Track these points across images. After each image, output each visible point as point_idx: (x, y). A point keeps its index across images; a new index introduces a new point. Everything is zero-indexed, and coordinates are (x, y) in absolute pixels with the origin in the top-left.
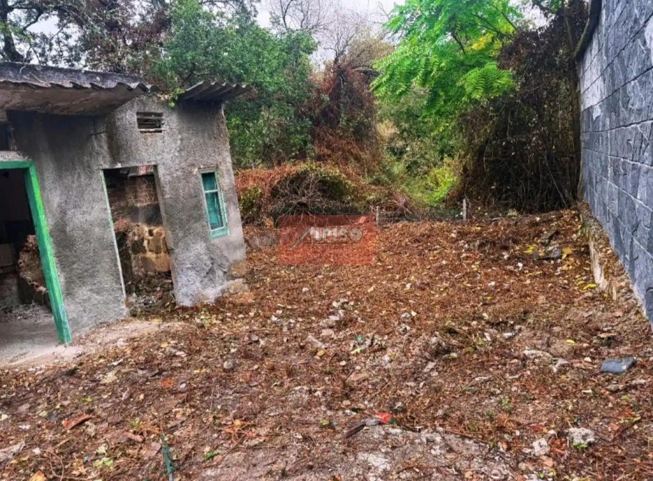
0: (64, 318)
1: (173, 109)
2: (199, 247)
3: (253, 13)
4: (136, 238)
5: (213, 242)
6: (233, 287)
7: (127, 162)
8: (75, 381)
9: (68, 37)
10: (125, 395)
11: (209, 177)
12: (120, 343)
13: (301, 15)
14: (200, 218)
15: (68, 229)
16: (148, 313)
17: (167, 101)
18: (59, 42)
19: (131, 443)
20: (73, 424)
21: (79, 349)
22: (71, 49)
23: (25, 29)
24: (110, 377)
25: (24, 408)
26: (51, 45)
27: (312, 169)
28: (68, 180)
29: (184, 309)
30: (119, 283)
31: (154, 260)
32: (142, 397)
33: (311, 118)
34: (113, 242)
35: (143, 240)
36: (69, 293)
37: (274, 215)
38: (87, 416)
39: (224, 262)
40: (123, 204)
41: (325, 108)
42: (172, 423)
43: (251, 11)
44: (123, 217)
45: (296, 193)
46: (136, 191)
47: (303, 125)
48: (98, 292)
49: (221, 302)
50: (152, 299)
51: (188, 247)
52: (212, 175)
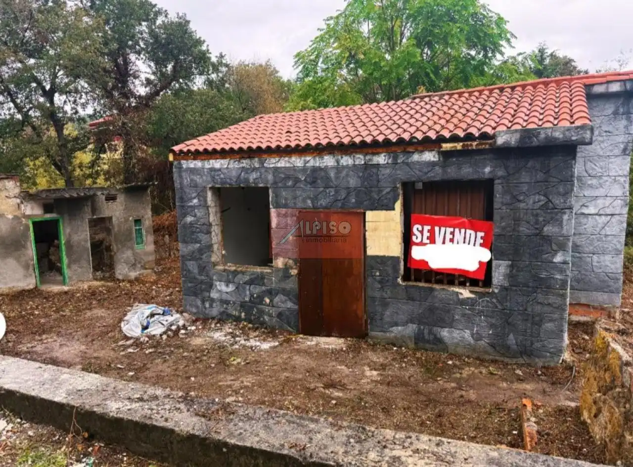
0: (66, 276)
1: (122, 192)
2: (129, 253)
4: (108, 244)
5: (136, 251)
6: (145, 274)
7: (99, 215)
11: (138, 221)
12: (86, 287)
14: (131, 239)
15: (71, 242)
16: (103, 279)
17: (120, 189)
21: (70, 287)
28: (74, 223)
29: (118, 280)
30: (89, 265)
36: (69, 266)
39: (142, 261)
48: (81, 267)
49: (137, 279)
50: (107, 275)
51: (123, 253)
52: (139, 220)
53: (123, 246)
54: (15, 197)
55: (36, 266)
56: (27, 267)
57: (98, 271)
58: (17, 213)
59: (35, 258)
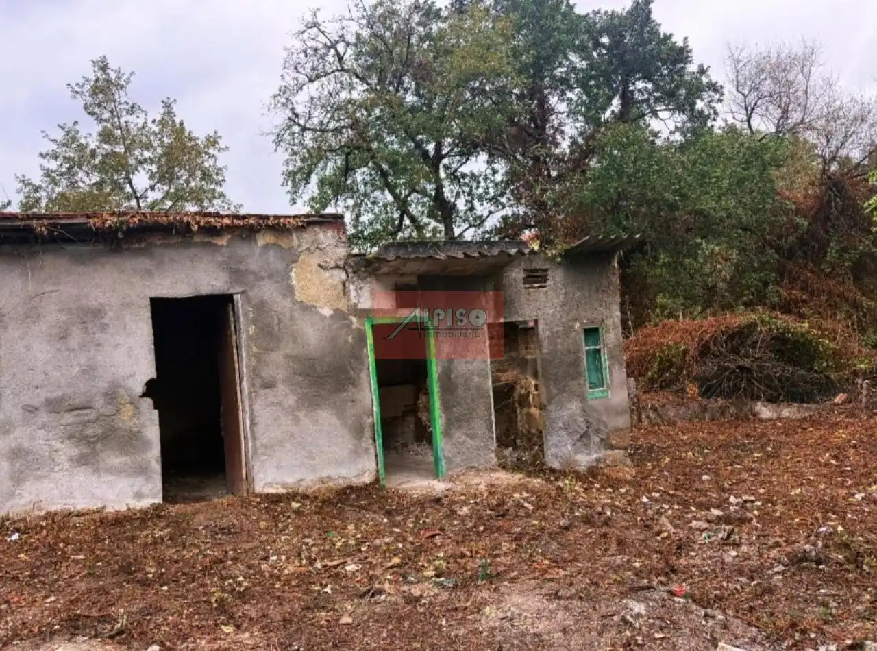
0: (441, 455)
1: (559, 264)
2: (574, 406)
3: (712, 116)
4: (523, 391)
5: (590, 403)
6: (611, 459)
7: (510, 317)
8: (438, 507)
9: (495, 172)
10: (470, 525)
11: (591, 333)
12: (483, 487)
13: (777, 113)
14: (578, 375)
15: (452, 376)
16: (518, 467)
17: (554, 257)
18: (486, 179)
19: (463, 556)
20: (428, 534)
21: (449, 485)
22: (496, 185)
23: (456, 170)
24: (465, 510)
25: (399, 518)
26: (479, 182)
27: (763, 321)
29: (553, 471)
30: (490, 429)
31: (537, 416)
32: (482, 528)
33: (778, 250)
34: (488, 392)
35: (528, 393)
36: (447, 434)
37: (702, 380)
38: (438, 532)
39: (603, 428)
40: (514, 354)
41: (803, 234)
42: (498, 552)
43: (709, 114)
44: (514, 369)
45: (737, 353)
46: (527, 343)
47: (763, 260)
48: (472, 437)
49: (593, 472)
50: (526, 456)
51: (561, 405)
52: (596, 330)
53: (562, 390)
54: (337, 267)
55: (378, 427)
56: (358, 431)
57: (507, 446)
58: (342, 305)
59: (376, 409)
